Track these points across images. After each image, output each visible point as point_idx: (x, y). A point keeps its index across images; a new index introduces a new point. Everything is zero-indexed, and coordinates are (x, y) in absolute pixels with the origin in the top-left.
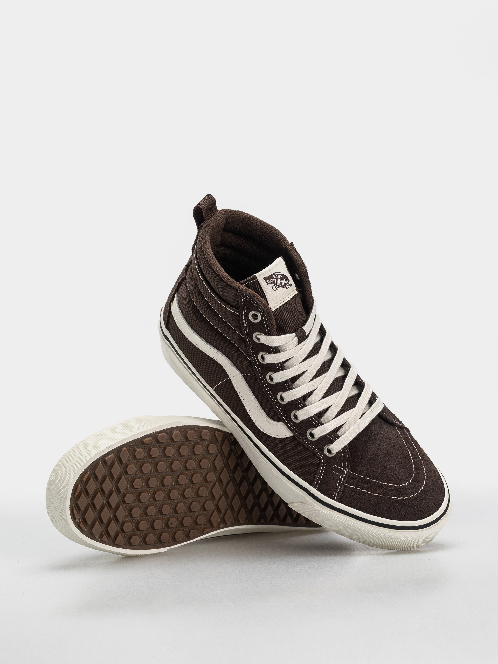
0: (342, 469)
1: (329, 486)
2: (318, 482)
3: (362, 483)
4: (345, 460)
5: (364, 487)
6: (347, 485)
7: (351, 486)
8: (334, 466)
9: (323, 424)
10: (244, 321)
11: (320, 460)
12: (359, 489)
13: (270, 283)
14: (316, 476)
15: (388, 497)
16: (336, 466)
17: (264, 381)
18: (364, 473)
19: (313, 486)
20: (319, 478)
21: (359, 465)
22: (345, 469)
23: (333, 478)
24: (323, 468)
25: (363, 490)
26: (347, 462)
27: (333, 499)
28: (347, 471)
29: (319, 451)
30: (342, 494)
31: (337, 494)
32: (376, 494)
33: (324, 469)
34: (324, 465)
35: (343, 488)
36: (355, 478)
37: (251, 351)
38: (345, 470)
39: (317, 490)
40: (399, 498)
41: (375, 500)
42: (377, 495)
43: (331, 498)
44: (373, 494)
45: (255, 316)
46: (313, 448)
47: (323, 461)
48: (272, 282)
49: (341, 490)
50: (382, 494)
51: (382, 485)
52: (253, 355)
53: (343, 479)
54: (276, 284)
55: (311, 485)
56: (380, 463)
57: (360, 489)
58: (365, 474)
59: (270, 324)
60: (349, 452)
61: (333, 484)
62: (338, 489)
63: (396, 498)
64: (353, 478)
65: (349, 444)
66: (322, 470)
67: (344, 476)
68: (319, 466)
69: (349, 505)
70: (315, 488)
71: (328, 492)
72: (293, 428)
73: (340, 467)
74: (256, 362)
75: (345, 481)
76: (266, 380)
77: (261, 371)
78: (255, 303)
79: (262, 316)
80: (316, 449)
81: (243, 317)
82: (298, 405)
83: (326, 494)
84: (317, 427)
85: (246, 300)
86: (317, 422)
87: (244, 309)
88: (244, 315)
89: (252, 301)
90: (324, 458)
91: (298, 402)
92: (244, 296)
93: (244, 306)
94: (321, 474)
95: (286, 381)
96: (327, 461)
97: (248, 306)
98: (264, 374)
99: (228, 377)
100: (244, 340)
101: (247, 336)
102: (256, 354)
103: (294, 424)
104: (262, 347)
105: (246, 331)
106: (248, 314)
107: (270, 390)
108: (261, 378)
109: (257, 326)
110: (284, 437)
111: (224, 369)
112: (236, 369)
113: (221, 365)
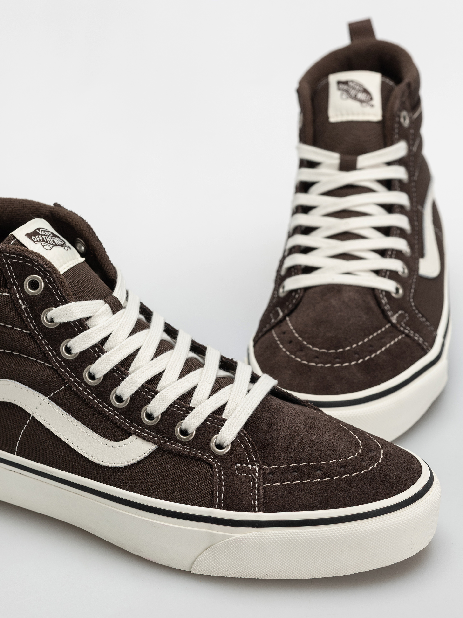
0: (250, 466)
1: (240, 495)
2: (220, 497)
3: (288, 474)
4: (249, 452)
5: (293, 478)
6: (266, 485)
7: (273, 484)
8: (236, 467)
9: (194, 408)
10: (20, 301)
11: (211, 465)
12: (286, 483)
13: (37, 241)
14: (213, 490)
15: (337, 477)
16: (239, 465)
17: (82, 387)
18: (285, 460)
19: (215, 508)
20: (220, 491)
21: (273, 453)
22: (255, 465)
23: (242, 482)
24: (220, 474)
25: (294, 483)
26: (254, 454)
27: (254, 511)
28: (258, 466)
29: (204, 452)
30: (265, 498)
31: (256, 502)
32: (316, 480)
33: (223, 475)
34: (219, 470)
35: (261, 490)
36: (274, 473)
37: (47, 348)
38: (254, 467)
39: (223, 509)
40: (353, 475)
41: (318, 487)
42: (318, 480)
43: (249, 510)
44: (312, 481)
45: (34, 285)
46: (194, 451)
47: (215, 465)
48: (40, 239)
49: (261, 493)
50: (325, 476)
51: (320, 466)
52: (52, 353)
53: (256, 480)
54: (47, 242)
55: (212, 506)
56: (303, 439)
57: (289, 483)
58: (287, 461)
59: (60, 287)
60: (250, 438)
61: (244, 490)
62: (254, 494)
63: (349, 475)
64: (272, 472)
65: (246, 426)
66: (220, 477)
67: (257, 474)
68: (213, 475)
69: (282, 510)
70: (219, 508)
71: (241, 505)
72: (152, 435)
73: (245, 465)
74: (60, 363)
75: (262, 480)
76: (85, 383)
77: (73, 373)
78: (27, 261)
79: (43, 278)
80: (199, 451)
81: (17, 294)
82: (147, 395)
83: (240, 508)
84: (187, 415)
85: (13, 264)
86: (184, 409)
87: (14, 281)
88: (18, 291)
89: (20, 259)
90: (216, 459)
91: (145, 391)
92: (7, 258)
93: (12, 276)
94: (220, 484)
95: (115, 369)
96: (222, 462)
97: (18, 272)
98: (80, 375)
99: (30, 415)
100: (31, 336)
101: (33, 324)
102: (57, 349)
103: (151, 428)
104: (61, 332)
105: (29, 317)
106: (22, 285)
107: (98, 396)
108: (77, 385)
109: (42, 297)
110: (144, 456)
111: (19, 407)
112: (36, 393)
113: (13, 402)
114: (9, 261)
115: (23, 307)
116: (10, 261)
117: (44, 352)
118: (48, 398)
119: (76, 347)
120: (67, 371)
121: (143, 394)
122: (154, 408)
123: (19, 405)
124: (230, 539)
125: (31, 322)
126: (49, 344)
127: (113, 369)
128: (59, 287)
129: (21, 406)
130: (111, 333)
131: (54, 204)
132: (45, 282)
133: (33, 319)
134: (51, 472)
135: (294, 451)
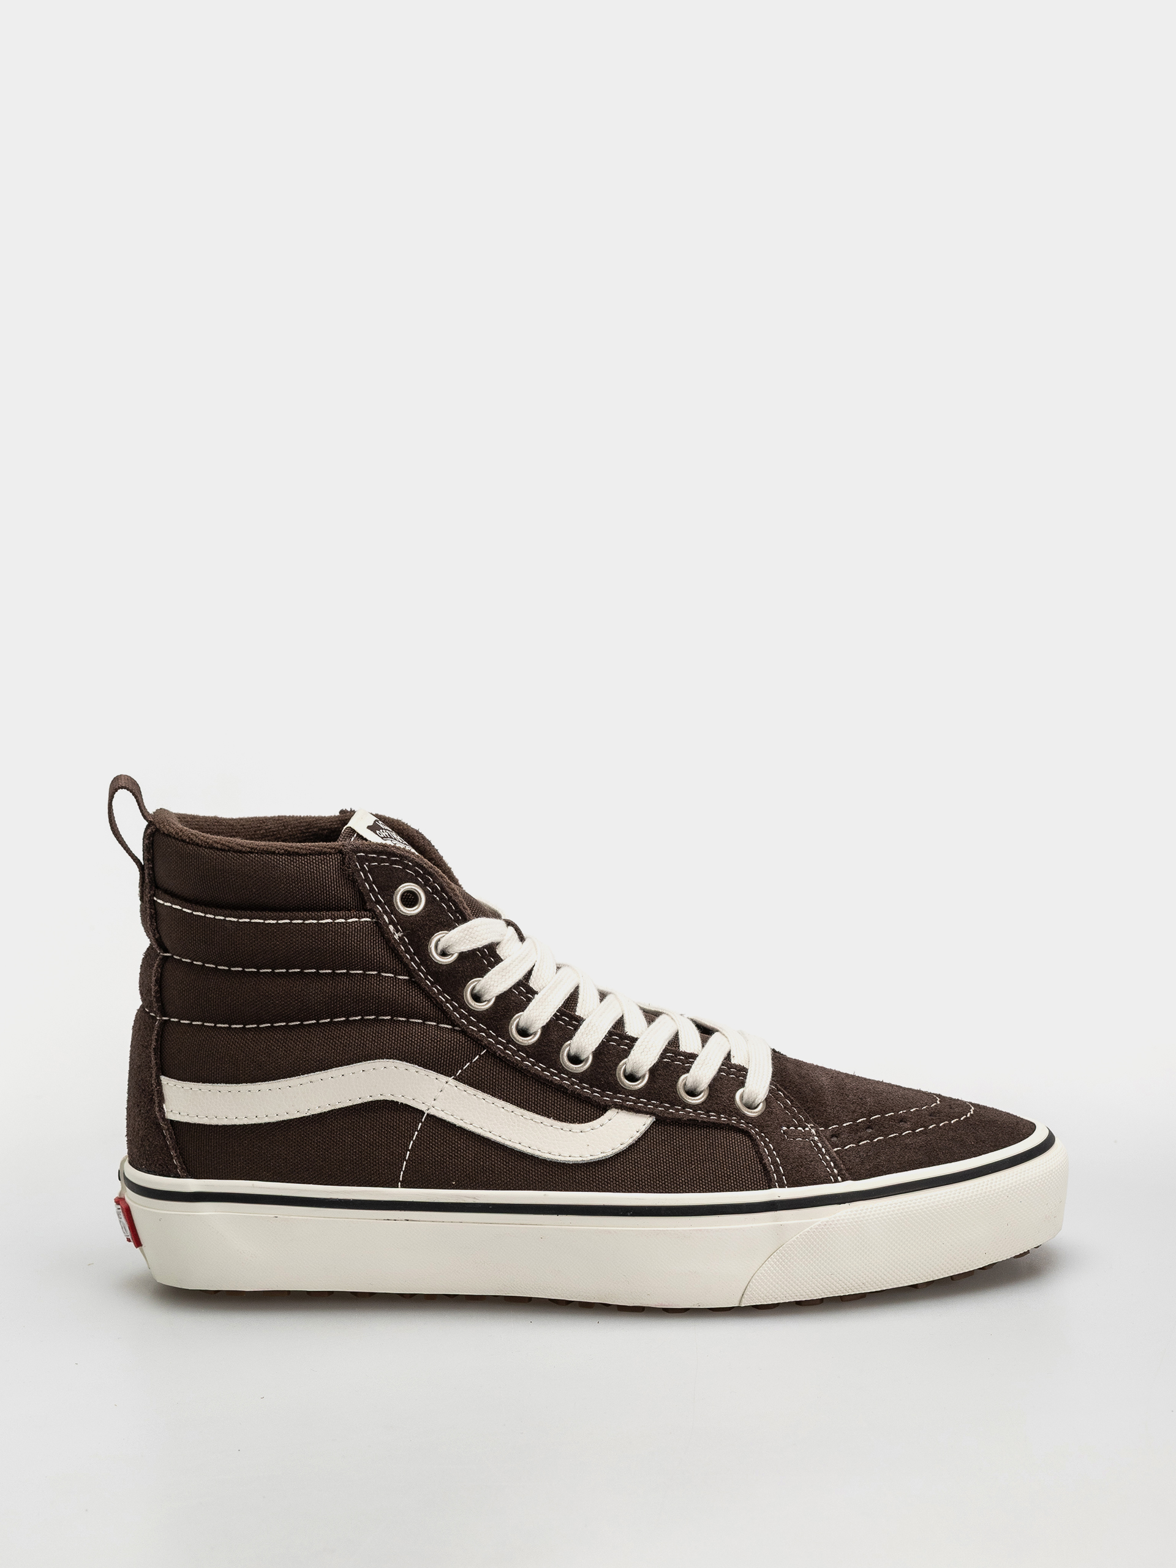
0: (801, 1128)
1: (808, 1164)
2: (778, 1173)
3: (861, 1131)
4: (791, 1111)
5: (870, 1135)
6: (837, 1149)
7: (846, 1146)
8: (782, 1131)
10: (391, 927)
11: (747, 1132)
12: (864, 1142)
14: (766, 1167)
15: (933, 1126)
16: (784, 1128)
18: (846, 1116)
19: (776, 1187)
20: (775, 1163)
21: (825, 1111)
22: (808, 1126)
23: (801, 1149)
24: (765, 1142)
25: (874, 1141)
26: (799, 1113)
27: (836, 1181)
28: (812, 1127)
29: (730, 1116)
30: (844, 1164)
31: (834, 1170)
32: (906, 1133)
33: (769, 1143)
34: (761, 1137)
35: (834, 1156)
36: (838, 1134)
37: (442, 999)
38: (808, 1129)
39: (788, 1187)
40: (953, 1122)
41: (914, 1140)
42: (909, 1132)
44: (901, 1134)
45: (410, 899)
46: (714, 1116)
47: (753, 1130)
49: (836, 1159)
50: (916, 1126)
52: (452, 1005)
53: (820, 1144)
57: (868, 1141)
58: (850, 1117)
60: (787, 1093)
61: (810, 1156)
62: (827, 1162)
63: (947, 1123)
64: (836, 1133)
66: (767, 1146)
67: (816, 1138)
68: (756, 1145)
70: (782, 1187)
71: (815, 1176)
72: (642, 1103)
73: (794, 1128)
74: (467, 1019)
75: (827, 1144)
76: (514, 1044)
77: (491, 1032)
78: (395, 862)
79: (423, 887)
80: (722, 1116)
81: (385, 917)
82: (619, 1046)
83: (815, 1180)
84: (690, 1067)
85: (372, 870)
86: (681, 1057)
87: (376, 897)
88: (385, 912)
89: (384, 861)
90: (751, 1124)
91: (614, 1040)
92: (361, 860)
93: (372, 890)
94: (771, 1154)
95: (558, 1014)
96: (760, 1126)
97: (381, 882)
98: (503, 1031)
99: (422, 1113)
100: (414, 982)
101: (416, 962)
102: (458, 997)
103: (638, 1094)
104: (463, 967)
105: (408, 951)
106: (390, 902)
107: (538, 1061)
108: (502, 1048)
109: (428, 916)
110: (638, 1135)
111: (402, 1103)
112: (433, 1074)
113: (389, 1098)
114: (365, 866)
115: (396, 936)
116: (367, 865)
117: (439, 1006)
118: (453, 1078)
119: (492, 988)
120: (481, 1030)
121: (613, 1045)
122: (639, 1060)
123: (401, 1100)
124: (812, 1226)
125: (413, 959)
126: (444, 991)
127: (555, 1015)
128: (451, 897)
129: (405, 1101)
130: (534, 966)
131: (340, 812)
132: (426, 892)
133: (414, 954)
134: (474, 1198)
135: (853, 1103)
